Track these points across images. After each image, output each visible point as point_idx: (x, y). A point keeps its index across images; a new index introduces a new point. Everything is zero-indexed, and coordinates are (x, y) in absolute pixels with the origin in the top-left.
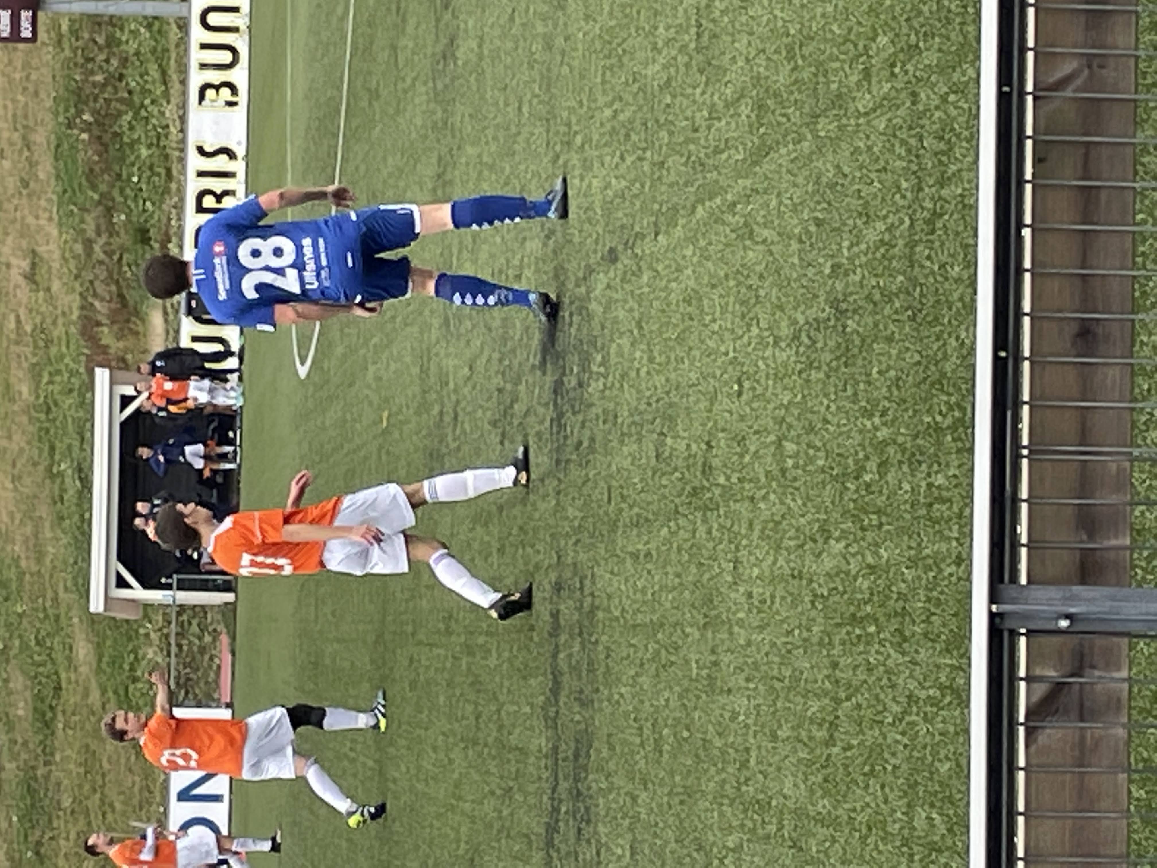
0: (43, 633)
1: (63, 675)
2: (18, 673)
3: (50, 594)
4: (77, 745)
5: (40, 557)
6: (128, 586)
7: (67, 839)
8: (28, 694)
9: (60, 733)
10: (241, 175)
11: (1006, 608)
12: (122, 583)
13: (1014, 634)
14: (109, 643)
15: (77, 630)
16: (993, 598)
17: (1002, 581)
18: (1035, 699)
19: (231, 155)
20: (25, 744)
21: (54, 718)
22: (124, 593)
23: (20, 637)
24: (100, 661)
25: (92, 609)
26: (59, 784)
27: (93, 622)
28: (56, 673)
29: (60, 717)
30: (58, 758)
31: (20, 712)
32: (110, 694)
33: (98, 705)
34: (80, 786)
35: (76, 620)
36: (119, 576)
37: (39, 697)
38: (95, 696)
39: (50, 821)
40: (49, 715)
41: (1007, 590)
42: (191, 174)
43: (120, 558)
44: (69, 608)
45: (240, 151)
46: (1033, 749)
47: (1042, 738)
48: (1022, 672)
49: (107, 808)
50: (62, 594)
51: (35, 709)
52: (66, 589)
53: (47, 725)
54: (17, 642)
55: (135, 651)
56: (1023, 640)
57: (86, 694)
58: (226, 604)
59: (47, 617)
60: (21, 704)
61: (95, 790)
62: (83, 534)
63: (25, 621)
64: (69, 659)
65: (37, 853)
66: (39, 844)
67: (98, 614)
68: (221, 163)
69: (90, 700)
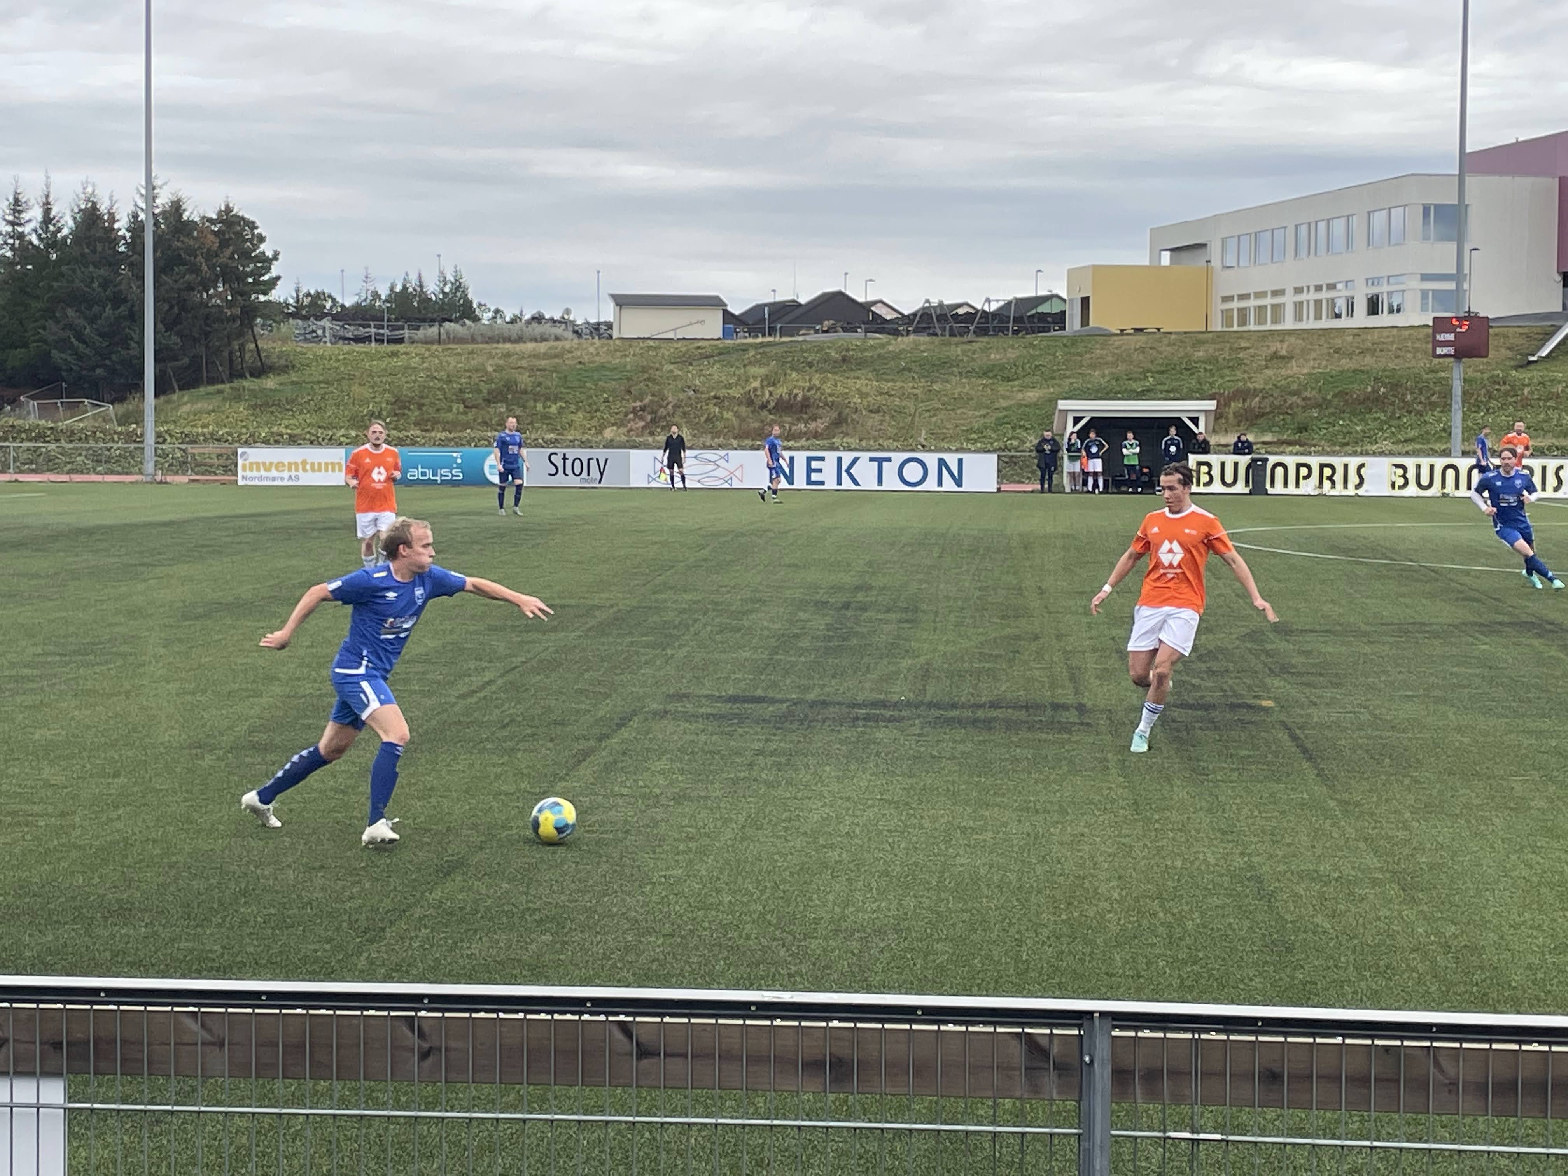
0: (1043, 369)
1: (1016, 383)
2: (1018, 354)
3: (1068, 373)
4: (972, 392)
5: (1093, 366)
6: (1075, 424)
7: (913, 387)
8: (1005, 360)
9: (980, 381)
10: (1345, 493)
11: (1097, 1021)
12: (1077, 420)
13: (1079, 1027)
14: (1037, 411)
15: (1046, 391)
16: (1103, 1014)
17: (1114, 1019)
18: (1039, 1039)
19: (1358, 486)
20: (974, 360)
21: (989, 377)
22: (1070, 422)
23: (1041, 355)
24: (1026, 406)
25: (1060, 402)
26: (947, 381)
27: (1050, 401)
28: (1018, 378)
29: (991, 381)
30: (964, 380)
31: (993, 356)
32: (1005, 413)
33: (997, 405)
34: (946, 395)
35: (1052, 390)
36: (1082, 418)
37: (1002, 368)
38: (1004, 403)
39: (924, 377)
40: (991, 374)
41: (1109, 1022)
42: (1346, 460)
43: (1092, 418)
44: (1059, 386)
45: (1361, 492)
46: (1007, 1037)
47: (1014, 1042)
48: (1055, 1031)
49: (932, 413)
50: (1068, 381)
51: (994, 365)
52: (1072, 383)
53: (984, 374)
54: (1037, 353)
55: (1033, 427)
56: (1076, 1032)
57: (1004, 397)
58: (1064, 487)
59: (1054, 371)
60: (998, 357)
61: (943, 404)
62: (1108, 393)
63: (1051, 357)
64: (1027, 387)
65: (904, 369)
66: (910, 370)
67: (1056, 404)
68: (1353, 479)
69: (1001, 401)
